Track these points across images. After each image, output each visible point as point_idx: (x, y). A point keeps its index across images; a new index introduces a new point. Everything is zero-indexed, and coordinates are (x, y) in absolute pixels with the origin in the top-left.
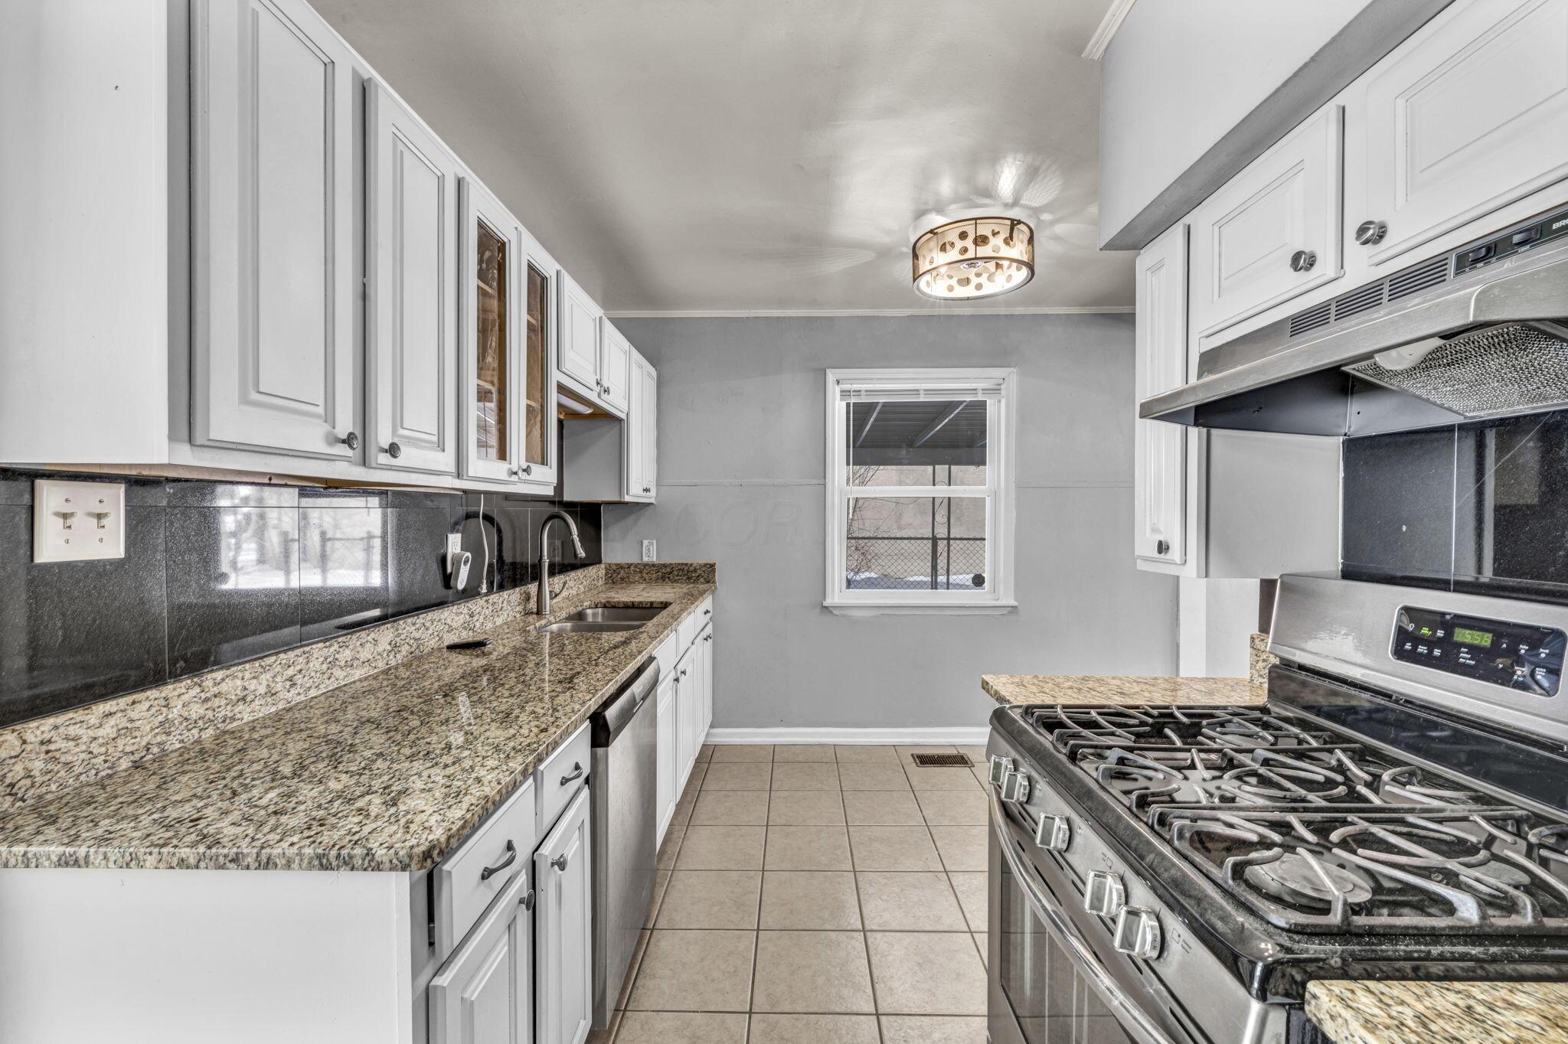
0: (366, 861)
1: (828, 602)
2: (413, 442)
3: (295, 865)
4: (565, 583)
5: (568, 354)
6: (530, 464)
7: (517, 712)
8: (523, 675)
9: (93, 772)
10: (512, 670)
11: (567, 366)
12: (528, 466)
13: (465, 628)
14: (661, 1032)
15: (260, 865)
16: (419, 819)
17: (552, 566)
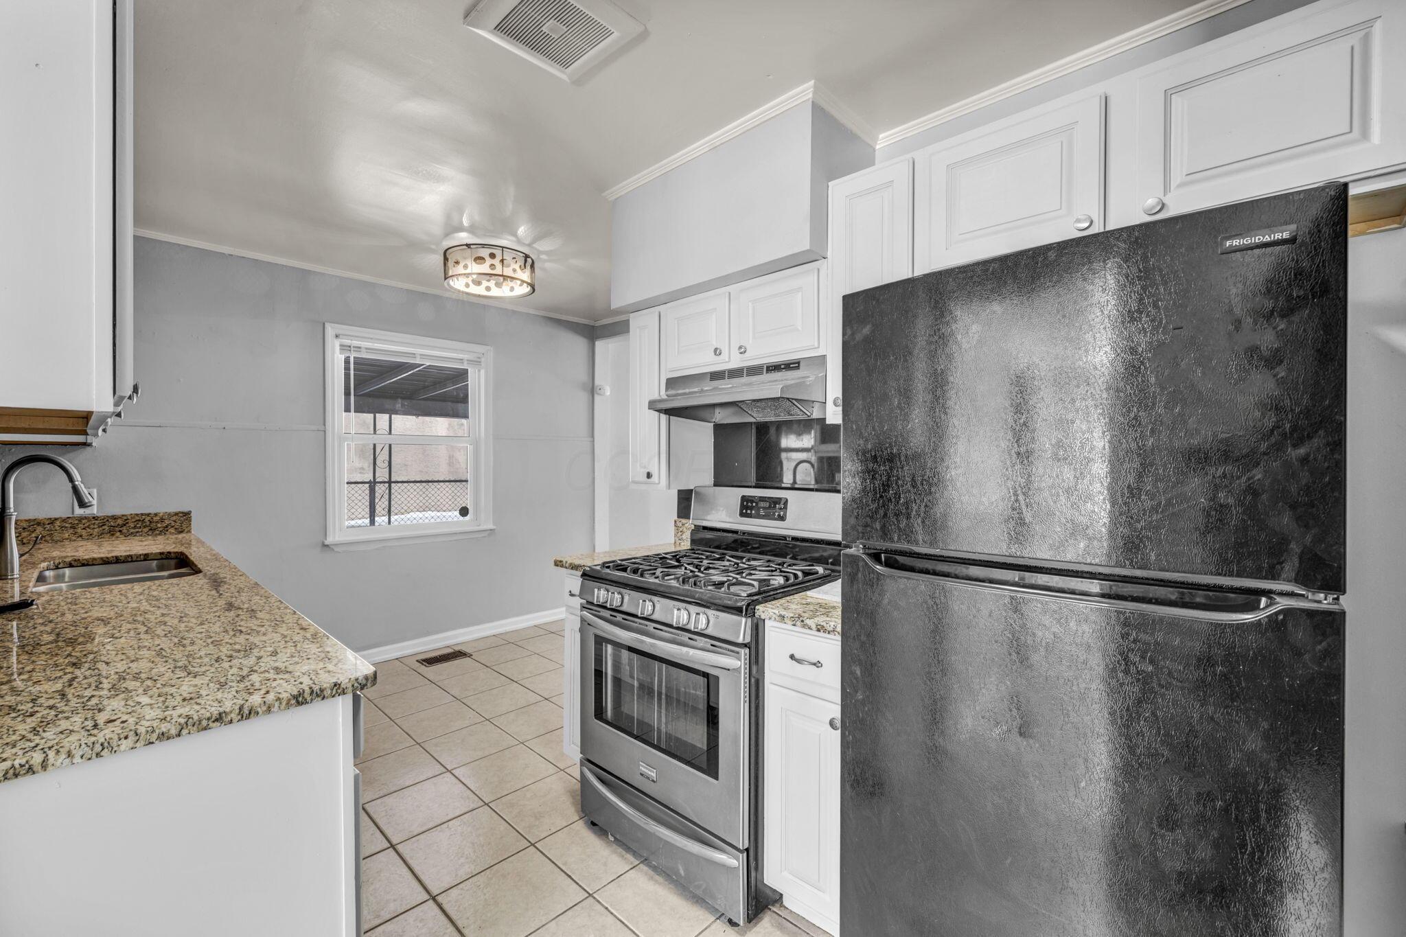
0: (334, 691)
1: (330, 540)
3: (275, 709)
15: (242, 717)
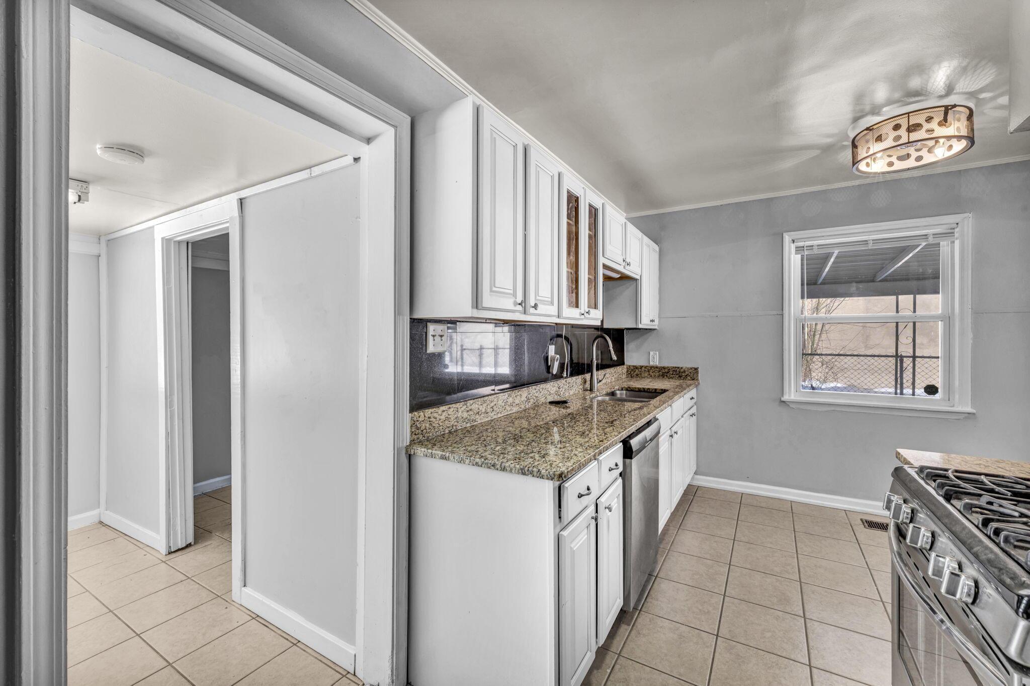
0: (538, 474)
1: (786, 398)
2: (543, 302)
3: (513, 471)
4: (605, 375)
5: (608, 247)
6: (590, 309)
7: (587, 432)
8: (588, 418)
9: (440, 432)
10: (582, 415)
11: (608, 254)
12: (589, 310)
13: (556, 394)
14: (661, 627)
15: (501, 469)
16: (554, 463)
17: (597, 365)
